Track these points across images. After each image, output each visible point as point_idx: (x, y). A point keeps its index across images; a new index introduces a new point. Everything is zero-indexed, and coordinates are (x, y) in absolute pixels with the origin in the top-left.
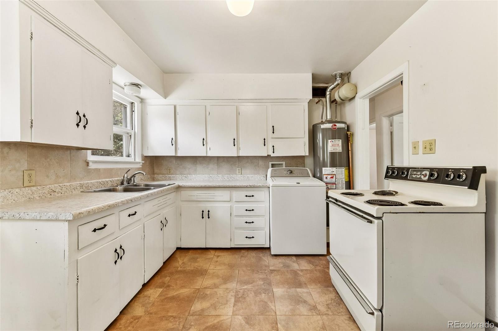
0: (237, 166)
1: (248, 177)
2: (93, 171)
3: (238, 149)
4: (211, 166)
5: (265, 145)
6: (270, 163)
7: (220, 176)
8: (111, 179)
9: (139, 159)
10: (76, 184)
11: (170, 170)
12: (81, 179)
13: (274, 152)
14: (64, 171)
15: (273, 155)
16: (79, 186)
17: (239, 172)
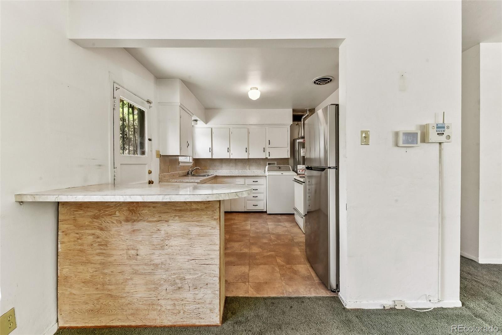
0: (247, 164)
1: (254, 172)
3: (249, 154)
4: (231, 164)
5: (264, 152)
6: (268, 163)
7: (237, 170)
9: (191, 161)
11: (206, 167)
13: (269, 156)
15: (269, 158)
17: (248, 168)
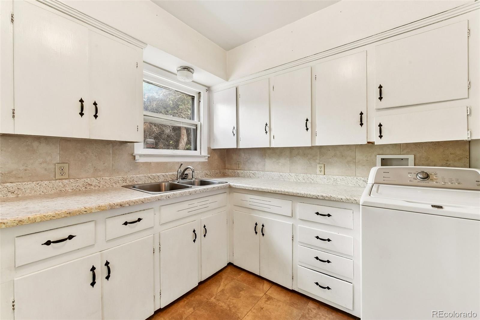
0: (318, 161)
1: (335, 180)
2: (141, 165)
3: (313, 135)
4: (282, 161)
5: (362, 124)
6: (379, 158)
7: (293, 175)
8: (163, 174)
9: (205, 153)
10: (118, 178)
11: (239, 164)
12: (126, 173)
13: (381, 137)
14: (104, 165)
15: (378, 142)
16: (122, 180)
17: (321, 171)
